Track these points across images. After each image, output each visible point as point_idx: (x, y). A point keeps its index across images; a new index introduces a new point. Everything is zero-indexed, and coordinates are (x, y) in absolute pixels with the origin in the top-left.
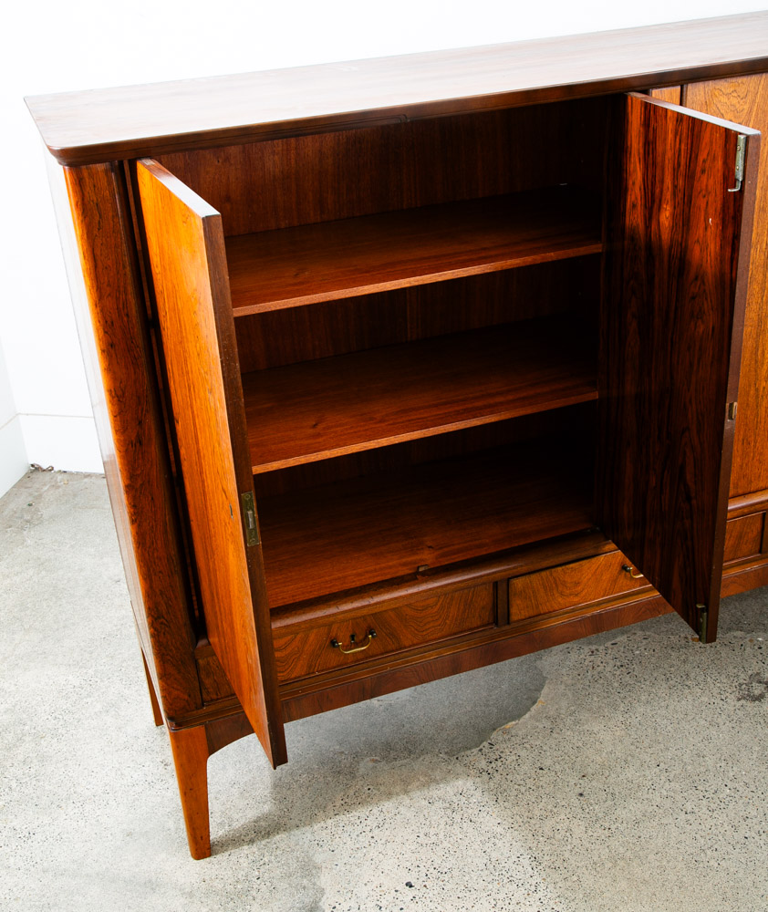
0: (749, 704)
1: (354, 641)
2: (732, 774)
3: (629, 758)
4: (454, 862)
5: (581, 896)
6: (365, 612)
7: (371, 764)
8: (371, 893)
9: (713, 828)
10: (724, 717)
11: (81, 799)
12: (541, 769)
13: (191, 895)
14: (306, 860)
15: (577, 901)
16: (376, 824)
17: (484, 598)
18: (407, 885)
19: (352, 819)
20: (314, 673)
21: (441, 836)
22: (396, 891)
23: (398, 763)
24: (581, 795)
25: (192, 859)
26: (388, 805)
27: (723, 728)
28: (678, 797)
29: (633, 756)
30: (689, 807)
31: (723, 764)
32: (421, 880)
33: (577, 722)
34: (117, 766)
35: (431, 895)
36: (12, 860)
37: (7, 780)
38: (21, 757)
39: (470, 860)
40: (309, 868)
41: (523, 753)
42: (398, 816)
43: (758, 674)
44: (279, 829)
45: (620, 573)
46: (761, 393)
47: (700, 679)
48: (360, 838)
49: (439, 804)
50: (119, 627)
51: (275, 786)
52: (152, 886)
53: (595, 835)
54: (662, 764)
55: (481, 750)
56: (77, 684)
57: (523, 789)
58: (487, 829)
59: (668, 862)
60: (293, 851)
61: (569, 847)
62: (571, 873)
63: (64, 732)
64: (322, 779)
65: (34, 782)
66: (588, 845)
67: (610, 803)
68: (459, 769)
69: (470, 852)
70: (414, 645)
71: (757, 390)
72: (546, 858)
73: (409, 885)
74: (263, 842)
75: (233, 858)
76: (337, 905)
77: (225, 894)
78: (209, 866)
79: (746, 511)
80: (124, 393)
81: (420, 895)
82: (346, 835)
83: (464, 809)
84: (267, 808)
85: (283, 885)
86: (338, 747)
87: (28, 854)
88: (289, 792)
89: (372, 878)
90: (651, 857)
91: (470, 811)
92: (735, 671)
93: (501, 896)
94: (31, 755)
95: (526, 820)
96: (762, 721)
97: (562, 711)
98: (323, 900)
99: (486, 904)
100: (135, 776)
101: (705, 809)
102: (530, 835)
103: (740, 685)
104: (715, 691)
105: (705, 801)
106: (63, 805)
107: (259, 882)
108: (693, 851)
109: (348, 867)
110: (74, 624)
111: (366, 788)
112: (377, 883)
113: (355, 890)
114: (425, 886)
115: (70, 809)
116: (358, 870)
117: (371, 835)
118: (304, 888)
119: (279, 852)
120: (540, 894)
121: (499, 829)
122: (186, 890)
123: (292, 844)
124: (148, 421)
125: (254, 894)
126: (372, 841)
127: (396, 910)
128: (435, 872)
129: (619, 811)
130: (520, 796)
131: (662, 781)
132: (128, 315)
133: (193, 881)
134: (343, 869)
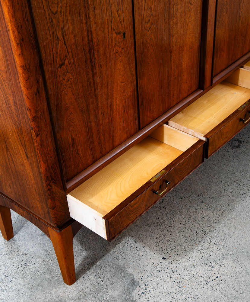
0: (237, 150)
2: (248, 176)
3: (210, 183)
4: (174, 243)
5: (228, 237)
8: (151, 267)
10: (232, 157)
12: (181, 198)
14: (117, 266)
15: (228, 239)
16: (134, 242)
19: (123, 244)
21: (162, 236)
22: (161, 263)
24: (202, 202)
25: (68, 286)
27: (234, 161)
28: (236, 190)
30: (242, 192)
31: (243, 173)
32: (167, 255)
35: (175, 259)
39: (180, 241)
40: (121, 269)
42: (140, 236)
44: (97, 260)
48: (132, 250)
49: (153, 225)
53: (217, 214)
54: (222, 181)
57: (180, 208)
58: (177, 227)
60: (109, 265)
61: (212, 222)
62: (219, 231)
66: (218, 219)
67: (214, 201)
69: (178, 238)
71: (239, 14)
72: (206, 229)
73: (164, 258)
74: (94, 267)
75: (86, 278)
76: (142, 277)
77: (93, 293)
78: (78, 285)
81: (171, 260)
82: (125, 251)
83: (164, 223)
84: (85, 254)
85: (114, 279)
88: (89, 244)
89: (148, 262)
90: (242, 214)
91: (167, 223)
95: (189, 218)
96: (245, 154)
98: (135, 277)
99: (197, 253)
100: (15, 264)
101: (248, 191)
102: (195, 223)
103: (229, 144)
105: (246, 189)
107: (104, 282)
109: (135, 262)
112: (151, 263)
113: (145, 269)
114: (170, 256)
116: (140, 261)
117: (135, 247)
118: (124, 277)
119: (103, 268)
120: (213, 242)
121: (182, 226)
122: (76, 298)
123: (106, 263)
124: (41, 80)
125: (106, 287)
126: (137, 249)
127: (166, 269)
128: (170, 250)
129: (220, 203)
130: (181, 211)
131: (227, 187)
132: (28, 20)
133: (76, 294)
134: (134, 263)
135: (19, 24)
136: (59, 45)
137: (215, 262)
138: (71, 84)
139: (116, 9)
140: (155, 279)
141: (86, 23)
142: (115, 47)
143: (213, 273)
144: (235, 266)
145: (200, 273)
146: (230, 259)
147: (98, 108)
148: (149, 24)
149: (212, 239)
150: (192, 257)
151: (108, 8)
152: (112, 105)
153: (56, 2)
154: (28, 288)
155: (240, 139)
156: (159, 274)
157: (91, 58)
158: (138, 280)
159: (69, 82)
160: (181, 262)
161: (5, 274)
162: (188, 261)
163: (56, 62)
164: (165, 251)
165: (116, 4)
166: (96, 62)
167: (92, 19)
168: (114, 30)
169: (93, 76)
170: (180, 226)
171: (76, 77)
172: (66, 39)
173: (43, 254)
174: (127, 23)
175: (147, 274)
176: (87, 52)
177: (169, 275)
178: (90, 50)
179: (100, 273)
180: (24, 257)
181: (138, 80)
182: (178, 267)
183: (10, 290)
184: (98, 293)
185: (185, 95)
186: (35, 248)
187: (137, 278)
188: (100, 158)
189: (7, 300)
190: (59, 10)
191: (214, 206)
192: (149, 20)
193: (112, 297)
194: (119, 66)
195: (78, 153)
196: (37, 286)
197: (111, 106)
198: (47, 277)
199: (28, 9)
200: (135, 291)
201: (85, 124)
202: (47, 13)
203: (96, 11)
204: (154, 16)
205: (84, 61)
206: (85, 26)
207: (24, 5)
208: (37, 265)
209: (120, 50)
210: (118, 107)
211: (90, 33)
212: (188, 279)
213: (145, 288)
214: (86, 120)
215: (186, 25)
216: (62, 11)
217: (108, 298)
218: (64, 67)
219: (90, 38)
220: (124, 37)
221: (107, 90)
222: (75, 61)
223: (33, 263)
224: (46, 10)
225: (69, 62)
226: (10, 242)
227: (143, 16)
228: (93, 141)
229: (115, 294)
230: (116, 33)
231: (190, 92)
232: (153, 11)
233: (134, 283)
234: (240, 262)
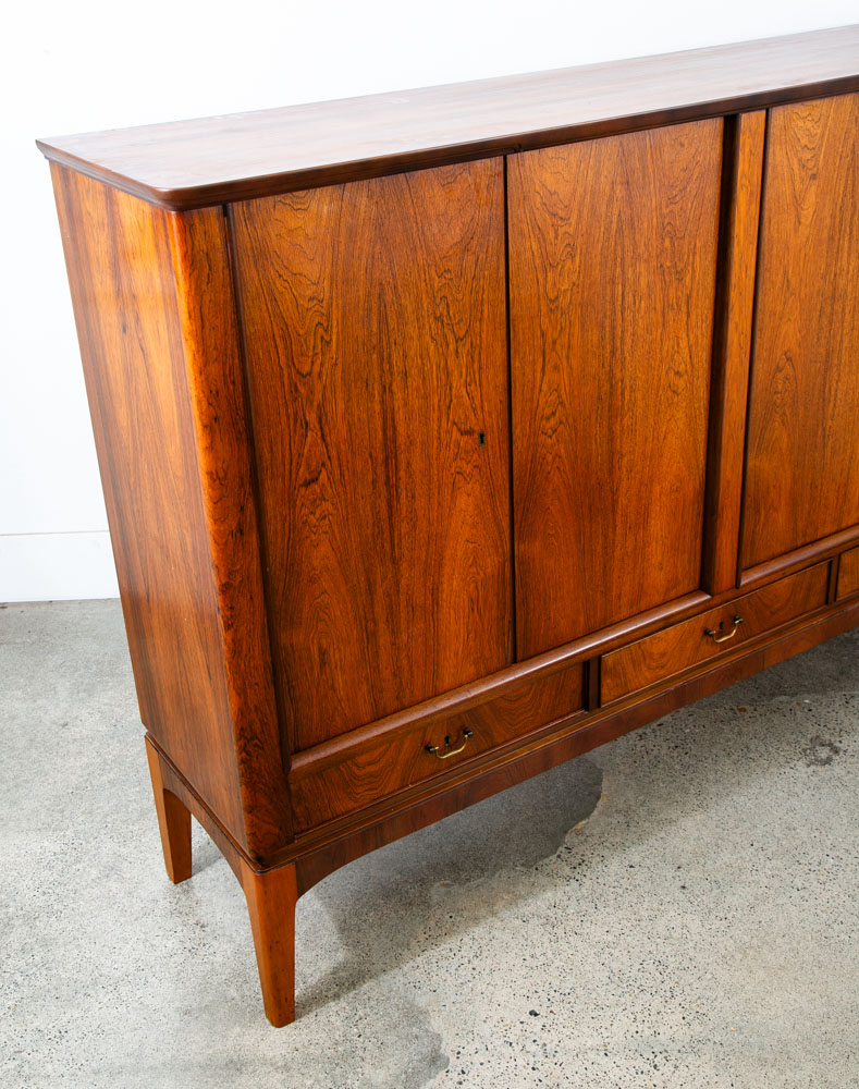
0: (819, 768)
1: (450, 744)
2: (829, 843)
3: (720, 841)
4: (574, 980)
5: (722, 994)
6: (462, 708)
7: (443, 890)
8: (494, 1029)
9: (831, 901)
10: (799, 785)
11: (111, 982)
12: (631, 867)
13: (286, 1068)
14: (408, 1006)
16: (472, 954)
17: (574, 682)
18: (531, 1013)
19: (443, 952)
20: (407, 785)
21: (549, 954)
22: (522, 1023)
23: (473, 884)
24: (684, 887)
25: (273, 1028)
26: (479, 931)
27: (804, 797)
28: (785, 875)
29: (722, 839)
30: (798, 883)
31: (817, 834)
32: (545, 1006)
33: (651, 812)
34: (143, 936)
35: (562, 1020)
36: (49, 1067)
37: (8, 975)
38: (16, 945)
39: (591, 976)
40: (414, 1016)
41: (606, 853)
42: (494, 941)
43: (818, 737)
44: (364, 977)
45: (702, 639)
46: (827, 433)
47: (762, 749)
48: (460, 972)
49: (535, 921)
50: (85, 778)
51: (342, 930)
52: (236, 1066)
53: (713, 926)
54: (755, 843)
55: (559, 856)
56: (58, 850)
57: (620, 891)
58: (596, 939)
59: (798, 943)
60: (388, 998)
61: (691, 944)
63: (61, 908)
64: (393, 914)
65: (45, 972)
66: (710, 939)
67: (716, 891)
68: (543, 880)
69: (588, 968)
70: (507, 741)
71: (824, 430)
72: (671, 959)
73: (534, 1014)
74: (351, 995)
75: (322, 1018)
76: (461, 1050)
77: (326, 1060)
78: (297, 1032)
79: (815, 560)
80: (226, 475)
81: (550, 1022)
82: (443, 971)
83: (565, 922)
84: (341, 956)
85: (390, 1038)
86: (398, 877)
87: (67, 1056)
88: (360, 935)
89: (490, 1014)
90: (779, 940)
91: (571, 923)
92: (794, 736)
93: (638, 1008)
94: (28, 940)
95: (635, 923)
96: (839, 785)
97: (632, 803)
98: (443, 1045)
99: (626, 1020)
100: (170, 945)
101: (815, 883)
102: (646, 939)
103: (805, 750)
104: (782, 760)
105: (812, 875)
106: (92, 992)
107: (361, 1039)
108: (819, 927)
109: (458, 1005)
110: (27, 781)
111: (447, 917)
112: (496, 1018)
113: (475, 1029)
114: (551, 1012)
115: (101, 995)
116: (471, 1007)
117: (471, 966)
118: (417, 1037)
119: (372, 1003)
120: (679, 999)
121: (610, 938)
122: (279, 1064)
123: (385, 991)
124: (250, 506)
125: (361, 1054)
126: (475, 973)
127: (529, 1045)
128: (557, 994)
129: (729, 899)
130: (619, 899)
131: (762, 861)
132: (234, 383)
133: (283, 1052)
134: (454, 1009)
135: (213, 388)
136: (309, 439)
137: (665, 1054)
138: (331, 526)
139: (463, 381)
140: (493, 1063)
141: (382, 402)
142: (455, 460)
143: (651, 1084)
144: (716, 1079)
145: (614, 1075)
146: (708, 1056)
147: (398, 591)
148: (552, 422)
149: (677, 991)
150: (609, 1027)
151: (443, 377)
152: (438, 589)
153: (311, 354)
154: (178, 1009)
155: (838, 744)
156: (507, 1051)
157: (388, 476)
158: (448, 1054)
159: (327, 522)
160: (576, 1033)
161: (140, 963)
162: (595, 1034)
163: (297, 474)
164: (544, 995)
165: (464, 371)
166: (402, 487)
167: (399, 395)
168: (455, 424)
169: (390, 517)
170: (605, 937)
171: (345, 513)
172: (326, 429)
173: (242, 933)
174: (490, 414)
175: (477, 1044)
176: (380, 461)
177: (532, 1060)
178: (387, 458)
179: (360, 1013)
180: (197, 932)
181: (516, 543)
182: (562, 1045)
183: (136, 1005)
184: (337, 1064)
185: (657, 599)
186: (229, 916)
187: (447, 1049)
188: (395, 712)
189: (121, 1027)
190: (316, 368)
191: (712, 905)
192: (553, 414)
193: (367, 1083)
194: (465, 502)
195: (332, 687)
196: (200, 1009)
197: (435, 591)
198: (233, 992)
199: (237, 361)
200: (432, 1081)
201: (360, 621)
202: (285, 372)
203: (409, 379)
204: (567, 406)
205: (370, 480)
206: (377, 408)
207: (229, 352)
208: (219, 959)
209: (468, 469)
210: (453, 597)
211: (389, 422)
212: (579, 1082)
213: (458, 1080)
214: (362, 613)
215: (662, 437)
216: (324, 372)
217: (357, 1083)
218: (316, 487)
219: (390, 433)
220: (482, 441)
221: (428, 554)
222: (346, 478)
223: (211, 950)
224: (284, 367)
225: (329, 478)
226: (178, 888)
227: (535, 401)
228: (378, 666)
229: (379, 1076)
230: (459, 430)
231: (673, 594)
232: (564, 397)
233: (435, 1061)
234: (733, 1070)
